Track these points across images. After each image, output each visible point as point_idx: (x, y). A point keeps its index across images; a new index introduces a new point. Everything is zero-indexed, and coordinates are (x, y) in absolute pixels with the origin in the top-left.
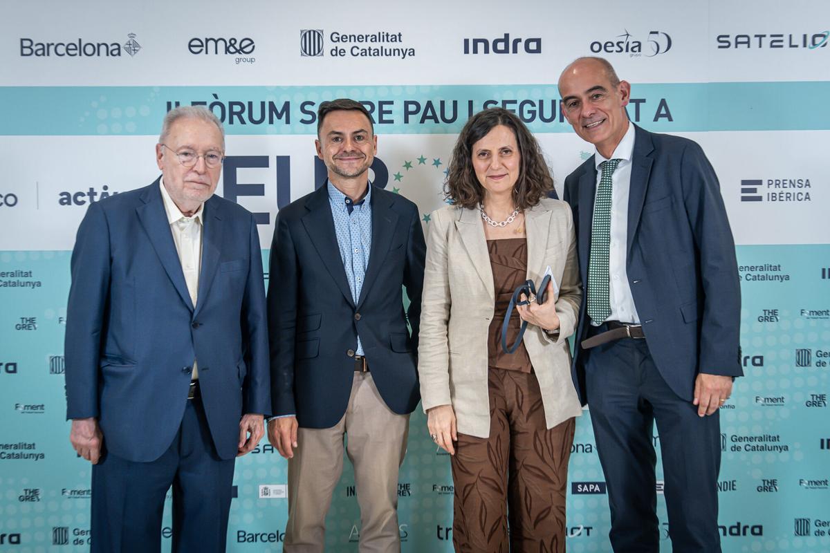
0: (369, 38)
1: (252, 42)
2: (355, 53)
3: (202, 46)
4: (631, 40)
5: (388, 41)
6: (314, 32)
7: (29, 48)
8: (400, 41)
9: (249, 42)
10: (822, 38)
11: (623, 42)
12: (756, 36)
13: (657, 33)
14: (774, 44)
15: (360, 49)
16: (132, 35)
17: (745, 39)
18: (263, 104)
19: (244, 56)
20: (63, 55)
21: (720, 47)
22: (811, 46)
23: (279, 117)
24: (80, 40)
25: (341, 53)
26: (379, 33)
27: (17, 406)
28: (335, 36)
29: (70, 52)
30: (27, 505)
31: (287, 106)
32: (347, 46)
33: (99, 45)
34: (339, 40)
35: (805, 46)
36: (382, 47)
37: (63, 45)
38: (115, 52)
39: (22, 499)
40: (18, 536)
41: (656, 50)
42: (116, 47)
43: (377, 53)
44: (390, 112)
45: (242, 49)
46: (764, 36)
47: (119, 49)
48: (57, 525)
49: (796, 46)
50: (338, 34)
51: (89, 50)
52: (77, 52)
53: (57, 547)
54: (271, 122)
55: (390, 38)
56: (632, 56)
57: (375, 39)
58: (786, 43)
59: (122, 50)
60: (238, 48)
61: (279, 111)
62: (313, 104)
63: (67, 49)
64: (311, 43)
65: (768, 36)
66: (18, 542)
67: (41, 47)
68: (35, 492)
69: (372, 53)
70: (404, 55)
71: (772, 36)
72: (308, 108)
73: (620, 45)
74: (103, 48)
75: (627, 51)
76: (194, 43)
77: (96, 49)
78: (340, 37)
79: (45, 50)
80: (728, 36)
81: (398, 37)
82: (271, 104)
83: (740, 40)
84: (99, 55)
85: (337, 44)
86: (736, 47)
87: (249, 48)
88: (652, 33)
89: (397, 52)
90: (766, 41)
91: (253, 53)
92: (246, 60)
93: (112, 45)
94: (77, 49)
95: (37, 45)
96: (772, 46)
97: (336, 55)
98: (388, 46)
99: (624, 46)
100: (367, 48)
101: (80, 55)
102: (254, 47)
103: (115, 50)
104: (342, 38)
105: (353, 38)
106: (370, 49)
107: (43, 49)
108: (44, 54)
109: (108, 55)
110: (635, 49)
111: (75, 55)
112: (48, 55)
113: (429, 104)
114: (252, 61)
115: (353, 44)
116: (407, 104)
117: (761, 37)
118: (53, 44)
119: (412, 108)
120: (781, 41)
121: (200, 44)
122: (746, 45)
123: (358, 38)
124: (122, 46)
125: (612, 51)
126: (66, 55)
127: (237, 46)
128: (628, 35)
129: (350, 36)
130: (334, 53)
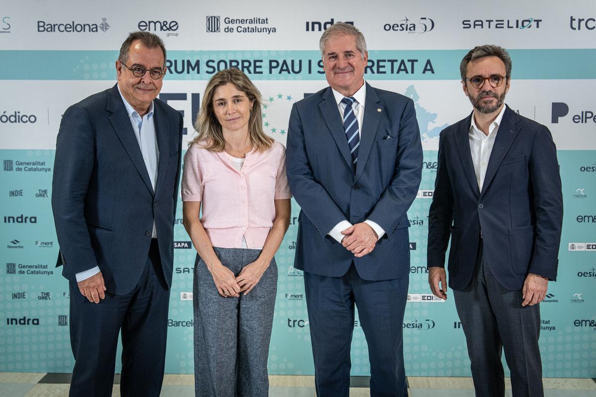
0: (248, 21)
1: (177, 24)
2: (239, 30)
3: (146, 26)
4: (409, 23)
5: (259, 23)
6: (215, 17)
7: (43, 27)
8: (267, 23)
9: (175, 23)
10: (528, 22)
11: (404, 24)
12: (487, 21)
13: (425, 19)
14: (498, 26)
15: (243, 28)
16: (104, 19)
17: (480, 23)
18: (183, 61)
19: (171, 32)
20: (63, 31)
21: (464, 28)
22: (521, 27)
23: (193, 69)
24: (73, 22)
25: (231, 30)
26: (254, 18)
27: (37, 243)
28: (227, 20)
29: (68, 29)
30: (42, 301)
31: (198, 63)
32: (234, 26)
33: (84, 25)
34: (229, 23)
35: (517, 27)
36: (256, 27)
37: (63, 25)
38: (94, 30)
39: (40, 298)
40: (38, 320)
41: (424, 29)
42: (95, 26)
43: (253, 30)
44: (260, 67)
45: (170, 28)
46: (492, 21)
47: (97, 27)
48: (61, 314)
49: (512, 27)
50: (229, 19)
51: (79, 28)
52: (72, 29)
53: (61, 327)
54: (188, 72)
55: (261, 21)
56: (409, 33)
57: (251, 22)
58: (505, 25)
59: (99, 28)
60: (168, 27)
61: (193, 66)
62: (213, 61)
63: (66, 28)
64: (213, 24)
65: (494, 21)
66: (38, 324)
67: (50, 26)
68: (48, 294)
69: (250, 31)
70: (269, 32)
71: (497, 21)
72: (210, 64)
73: (402, 26)
74: (87, 27)
75: (407, 30)
76: (142, 24)
77: (83, 28)
78: (230, 20)
79: (52, 28)
80: (469, 21)
81: (265, 21)
82: (189, 62)
83: (477, 23)
84: (84, 31)
85: (228, 25)
86: (474, 27)
87: (175, 27)
88: (422, 19)
89: (265, 30)
90: (493, 24)
91: (177, 30)
92: (173, 34)
93: (92, 25)
94: (72, 27)
95: (47, 25)
96: (496, 27)
97: (228, 31)
98: (259, 26)
99: (404, 27)
100: (247, 27)
101: (73, 31)
102: (178, 26)
103: (94, 28)
104: (232, 21)
105: (238, 21)
106: (248, 28)
107: (51, 27)
108: (51, 31)
109: (90, 31)
110: (411, 29)
111: (71, 31)
112: (54, 31)
113: (285, 62)
114: (176, 35)
115: (238, 25)
116: (271, 62)
117: (489, 21)
118: (57, 25)
119: (274, 64)
120: (503, 24)
121: (145, 25)
122: (481, 26)
123: (241, 21)
124: (98, 25)
125: (397, 30)
126: (65, 31)
127: (168, 26)
128: (407, 20)
129: (237, 20)
130: (227, 30)
